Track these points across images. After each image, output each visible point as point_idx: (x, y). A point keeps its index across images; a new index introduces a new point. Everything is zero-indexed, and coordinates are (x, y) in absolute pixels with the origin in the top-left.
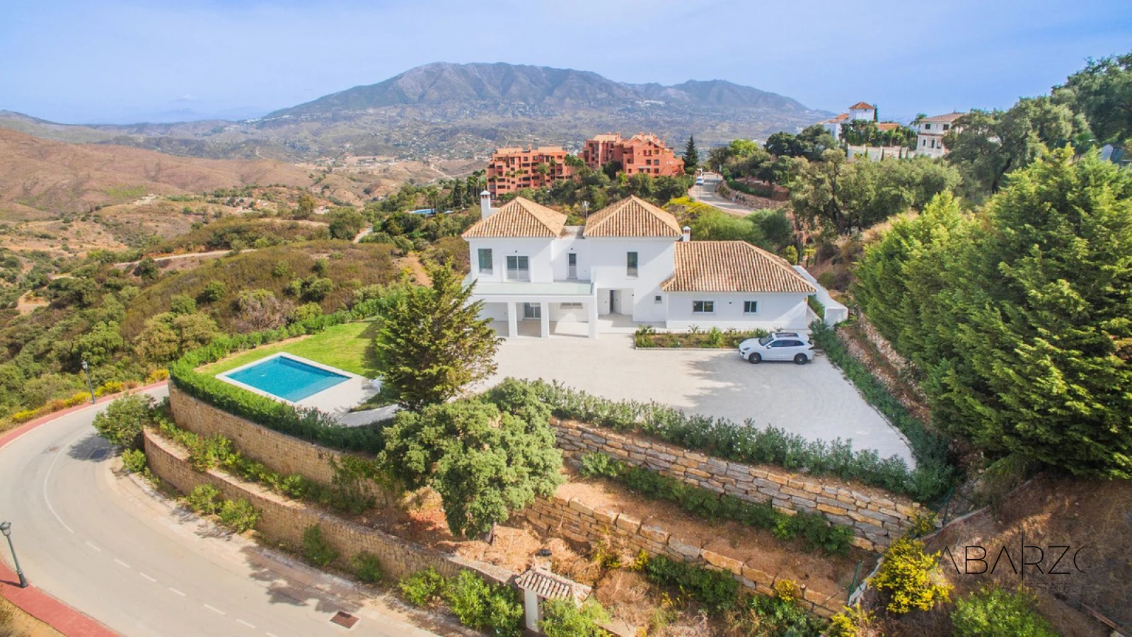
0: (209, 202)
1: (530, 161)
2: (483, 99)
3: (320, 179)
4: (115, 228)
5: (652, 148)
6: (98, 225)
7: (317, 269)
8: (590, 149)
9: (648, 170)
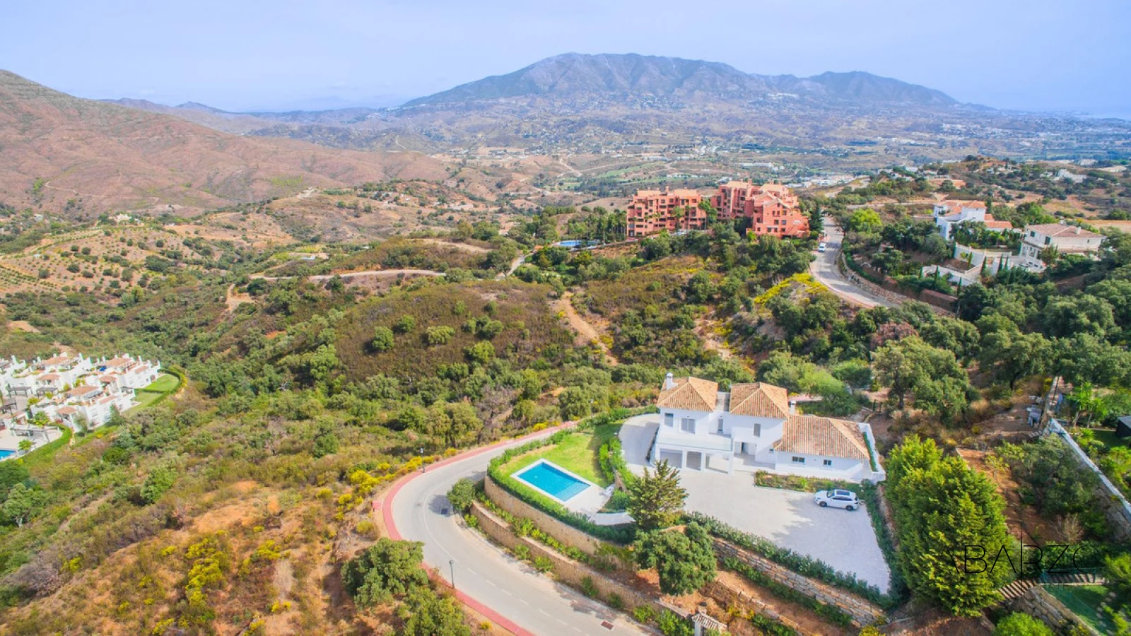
0: (359, 196)
1: (667, 203)
2: (612, 89)
3: (456, 173)
4: (281, 219)
5: (780, 209)
6: (269, 217)
7: (488, 309)
8: (722, 195)
9: (776, 230)
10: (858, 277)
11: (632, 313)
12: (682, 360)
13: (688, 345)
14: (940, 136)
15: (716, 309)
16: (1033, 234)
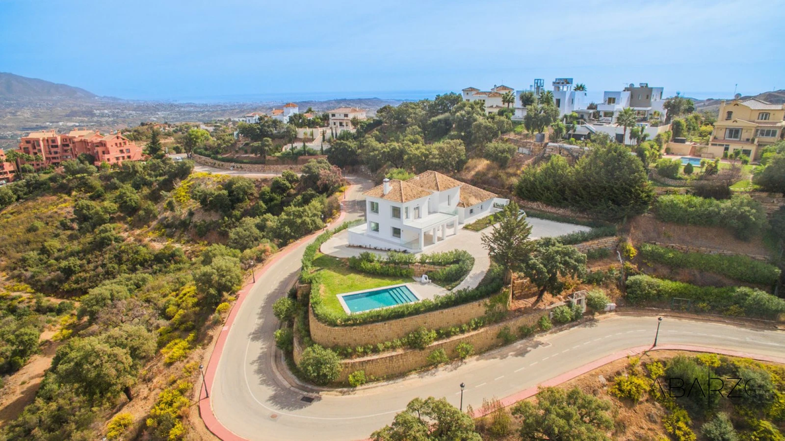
5: (120, 140)
8: (30, 145)
9: (123, 158)
10: (239, 165)
11: (33, 255)
12: (142, 264)
13: (137, 252)
14: (95, 119)
15: (127, 223)
16: (333, 115)
